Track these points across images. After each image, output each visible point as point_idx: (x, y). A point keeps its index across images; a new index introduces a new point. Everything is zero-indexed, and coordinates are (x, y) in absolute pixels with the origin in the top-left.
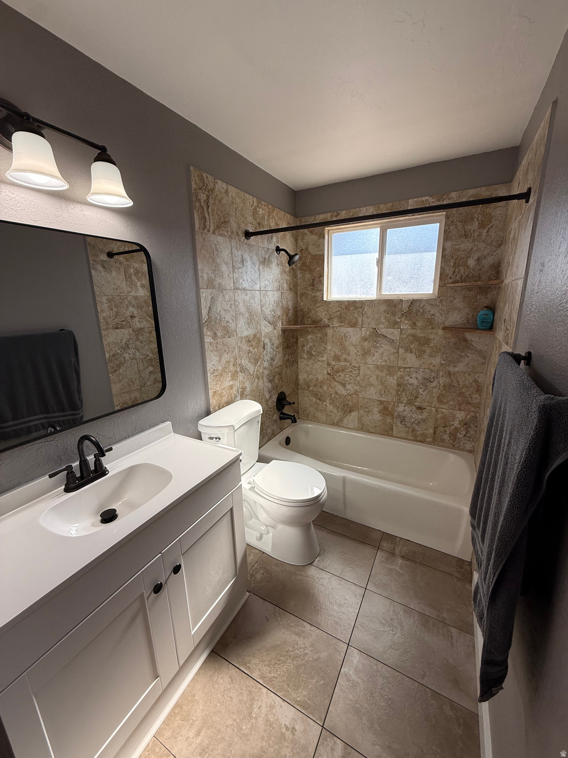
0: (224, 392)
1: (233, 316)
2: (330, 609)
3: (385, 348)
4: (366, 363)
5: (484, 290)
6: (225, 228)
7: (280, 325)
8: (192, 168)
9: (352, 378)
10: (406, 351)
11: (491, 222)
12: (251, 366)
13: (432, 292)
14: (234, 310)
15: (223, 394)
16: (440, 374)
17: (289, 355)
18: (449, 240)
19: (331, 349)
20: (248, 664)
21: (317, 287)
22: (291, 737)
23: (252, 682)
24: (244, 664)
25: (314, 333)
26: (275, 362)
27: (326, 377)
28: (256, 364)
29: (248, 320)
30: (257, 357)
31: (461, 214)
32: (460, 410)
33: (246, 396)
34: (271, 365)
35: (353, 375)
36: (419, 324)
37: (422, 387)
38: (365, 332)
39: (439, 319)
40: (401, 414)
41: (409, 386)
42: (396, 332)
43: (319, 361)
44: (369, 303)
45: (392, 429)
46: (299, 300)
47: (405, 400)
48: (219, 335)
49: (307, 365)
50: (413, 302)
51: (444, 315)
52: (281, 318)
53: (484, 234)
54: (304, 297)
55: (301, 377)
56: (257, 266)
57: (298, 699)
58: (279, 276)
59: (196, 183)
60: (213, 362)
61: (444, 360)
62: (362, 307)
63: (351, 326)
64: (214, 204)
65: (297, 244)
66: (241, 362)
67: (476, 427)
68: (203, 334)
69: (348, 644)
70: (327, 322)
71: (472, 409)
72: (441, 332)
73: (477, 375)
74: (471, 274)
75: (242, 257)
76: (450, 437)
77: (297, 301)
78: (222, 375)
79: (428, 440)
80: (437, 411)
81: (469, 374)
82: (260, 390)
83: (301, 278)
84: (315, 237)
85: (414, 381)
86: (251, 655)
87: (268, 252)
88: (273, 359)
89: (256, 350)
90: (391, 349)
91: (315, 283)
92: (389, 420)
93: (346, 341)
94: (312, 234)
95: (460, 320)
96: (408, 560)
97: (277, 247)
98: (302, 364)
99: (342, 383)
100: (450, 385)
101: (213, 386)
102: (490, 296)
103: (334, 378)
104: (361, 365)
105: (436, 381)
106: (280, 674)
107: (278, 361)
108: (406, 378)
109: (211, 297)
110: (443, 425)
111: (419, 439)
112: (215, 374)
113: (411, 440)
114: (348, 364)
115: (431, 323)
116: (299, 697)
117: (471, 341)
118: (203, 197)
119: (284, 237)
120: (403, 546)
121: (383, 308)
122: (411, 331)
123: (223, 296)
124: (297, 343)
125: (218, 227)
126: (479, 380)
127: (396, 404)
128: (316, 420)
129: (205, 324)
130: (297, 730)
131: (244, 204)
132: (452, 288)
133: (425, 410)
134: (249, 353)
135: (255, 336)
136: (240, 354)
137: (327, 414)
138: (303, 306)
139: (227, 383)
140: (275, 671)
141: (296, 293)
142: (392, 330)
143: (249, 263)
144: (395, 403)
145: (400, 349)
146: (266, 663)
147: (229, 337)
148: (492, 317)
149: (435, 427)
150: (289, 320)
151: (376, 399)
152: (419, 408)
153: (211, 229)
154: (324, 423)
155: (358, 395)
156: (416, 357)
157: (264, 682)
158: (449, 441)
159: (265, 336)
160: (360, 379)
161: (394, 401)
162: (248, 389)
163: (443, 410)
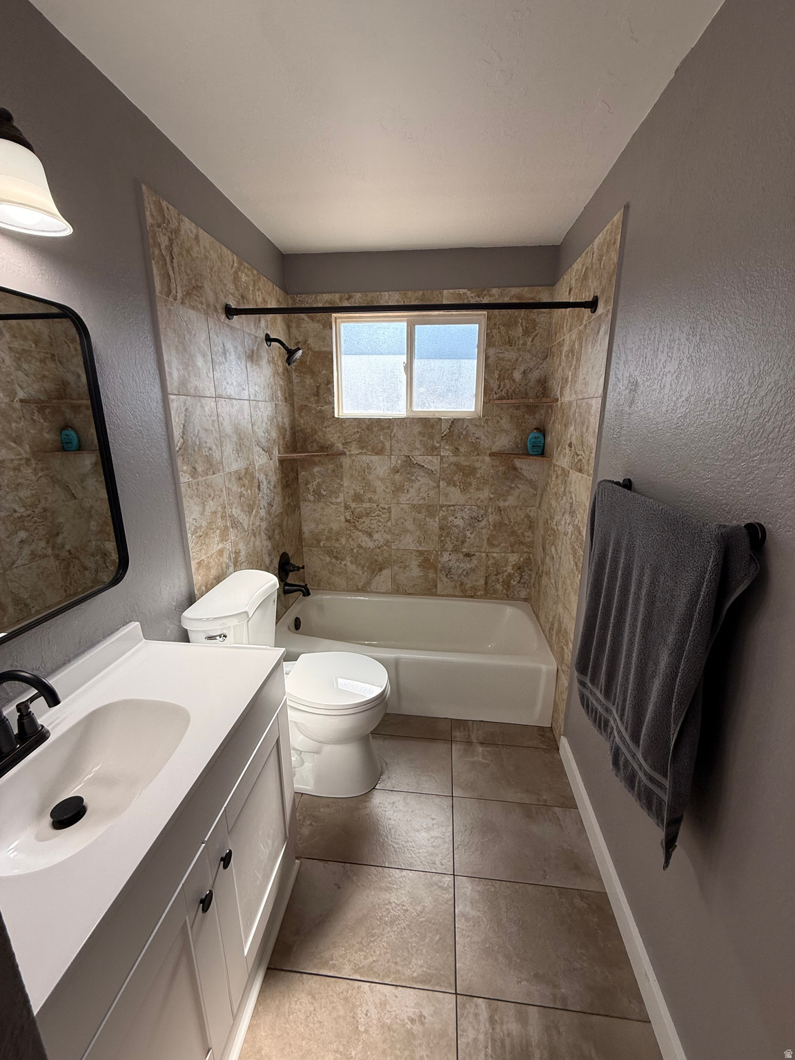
0: (212, 561)
1: (217, 439)
2: (417, 839)
3: (423, 481)
4: (399, 503)
5: (532, 409)
6: (198, 297)
7: (276, 452)
8: (144, 187)
9: (380, 524)
10: (449, 484)
11: (535, 330)
12: (245, 518)
13: (473, 410)
14: (218, 429)
15: (211, 565)
16: (489, 510)
17: (289, 498)
18: (492, 346)
19: (349, 485)
20: (330, 962)
21: (324, 398)
22: (421, 1029)
23: (343, 985)
24: (325, 964)
25: (322, 464)
26: (274, 508)
27: (344, 525)
28: (250, 513)
29: (237, 445)
30: (251, 502)
31: (503, 316)
32: (513, 552)
33: (241, 564)
34: (269, 513)
35: (382, 520)
36: (462, 450)
37: (469, 528)
38: (395, 461)
39: (485, 443)
40: (446, 565)
41: (454, 528)
42: (435, 460)
43: (332, 503)
44: (399, 423)
45: (436, 586)
46: (297, 416)
47: (449, 546)
48: (200, 469)
49: (315, 510)
50: (454, 422)
51: (490, 438)
52: (276, 441)
53: (529, 343)
54: (304, 411)
55: (305, 529)
56: (244, 362)
57: (415, 974)
58: (272, 379)
59: (152, 216)
60: (193, 514)
61: (492, 493)
62: (389, 427)
63: (377, 454)
64: (180, 254)
65: (289, 333)
66: (232, 512)
67: (530, 570)
68: (177, 470)
69: (454, 875)
70: (341, 448)
71: (525, 550)
72: (487, 459)
73: (529, 509)
74: (518, 390)
75: (224, 346)
76: (503, 587)
77: (294, 418)
78: (207, 534)
79: (479, 593)
80: (487, 556)
81: (521, 509)
82: (258, 553)
83: (298, 383)
84: (317, 326)
85: (459, 522)
86: (331, 947)
87: (255, 342)
88: (270, 505)
89: (249, 491)
90: (430, 482)
91: (321, 392)
92: (431, 575)
93: (370, 473)
94: (313, 320)
95: (508, 444)
96: (489, 745)
97: (267, 335)
98: (306, 509)
99: (367, 532)
100: (501, 523)
101: (197, 554)
102: (537, 416)
103: (355, 526)
104: (392, 506)
105: (485, 519)
106: (380, 954)
107: (277, 509)
108: (450, 519)
109: (185, 408)
110: (495, 573)
111: (468, 593)
112: (198, 534)
113: (460, 597)
114: (375, 505)
115: (475, 448)
116: (414, 972)
117: (521, 469)
118: (164, 241)
119: (274, 322)
120: (478, 730)
121: (417, 429)
122: (453, 459)
123: (202, 406)
124: (297, 478)
125: (188, 294)
126: (531, 514)
127: (439, 553)
128: (332, 588)
129: (180, 453)
130: (426, 1015)
131: (221, 262)
132: (498, 405)
133: (474, 557)
134: (240, 497)
135: (247, 469)
136: (230, 500)
137: (347, 578)
138: (304, 424)
139: (215, 546)
140: (372, 953)
141: (292, 405)
142: (430, 458)
143: (232, 357)
144: (437, 552)
145: (441, 483)
146: (355, 948)
147: (214, 473)
148: (543, 441)
149: (486, 577)
150: (286, 444)
151: (415, 549)
152: (468, 555)
153: (179, 295)
154: (344, 590)
155: (390, 547)
156: (461, 491)
157: (361, 976)
158: (502, 591)
159: (260, 470)
160: (392, 524)
161: (437, 549)
162: (243, 553)
163: (495, 555)
